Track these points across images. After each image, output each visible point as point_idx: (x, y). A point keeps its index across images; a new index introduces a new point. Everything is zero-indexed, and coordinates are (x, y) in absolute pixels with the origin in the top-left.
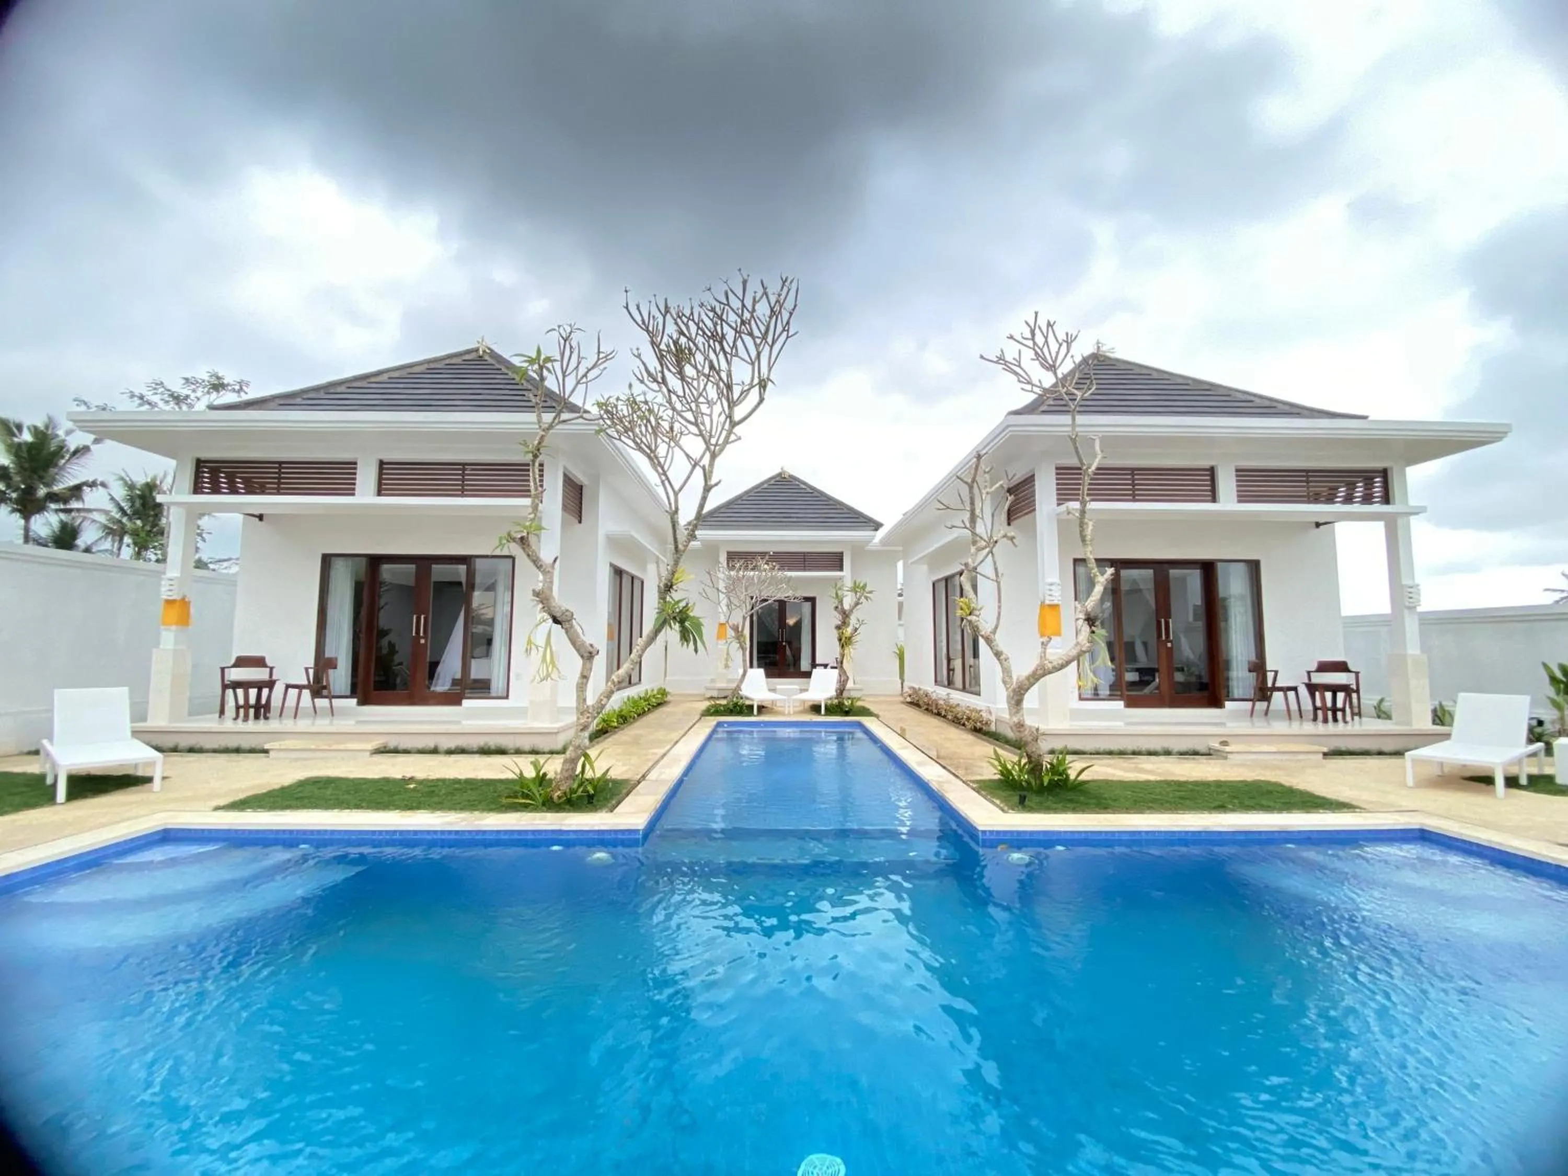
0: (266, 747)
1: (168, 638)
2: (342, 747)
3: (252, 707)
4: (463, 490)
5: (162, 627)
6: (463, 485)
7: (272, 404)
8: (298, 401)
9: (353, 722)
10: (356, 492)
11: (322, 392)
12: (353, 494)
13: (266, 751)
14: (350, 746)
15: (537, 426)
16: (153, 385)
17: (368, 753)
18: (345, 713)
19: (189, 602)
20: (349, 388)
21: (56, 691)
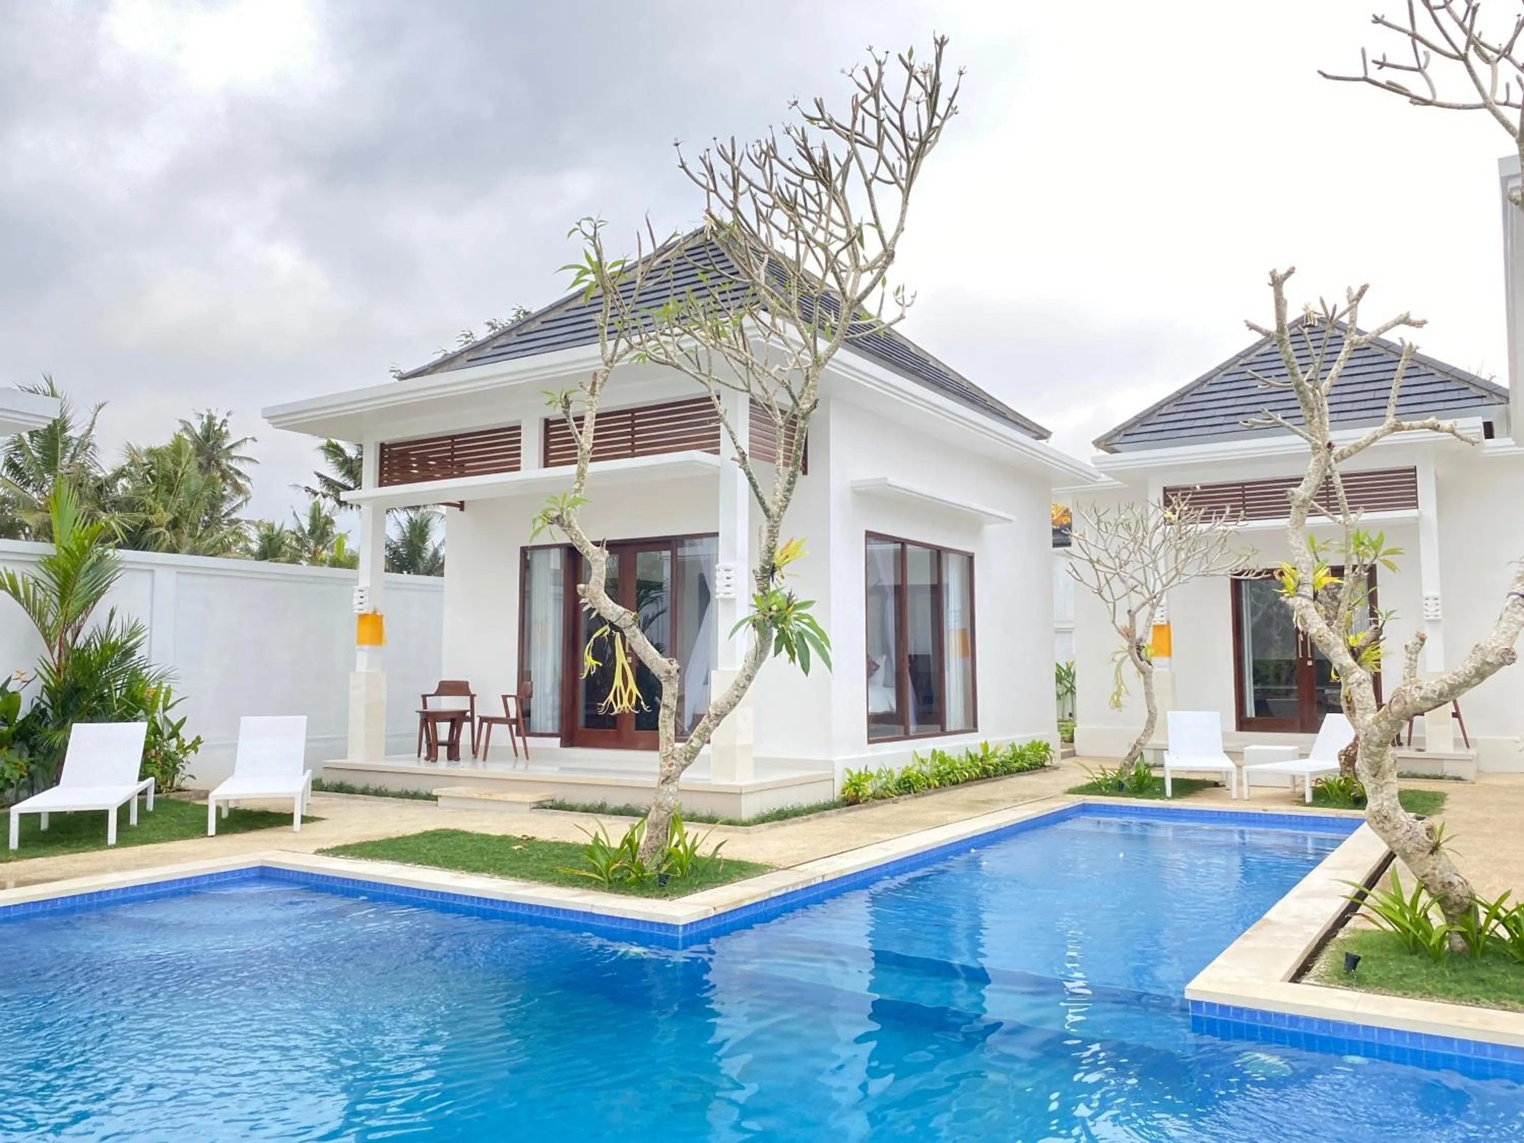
0: (434, 793)
1: (363, 658)
2: (501, 797)
3: (443, 744)
4: (633, 448)
5: (358, 647)
6: (632, 441)
7: (460, 362)
8: (488, 351)
9: (556, 769)
10: (522, 465)
11: (514, 333)
12: (518, 469)
13: (435, 798)
14: (512, 796)
15: (601, 361)
16: (464, 338)
17: (528, 807)
18: (547, 757)
19: (382, 616)
20: (543, 323)
21: (243, 719)
